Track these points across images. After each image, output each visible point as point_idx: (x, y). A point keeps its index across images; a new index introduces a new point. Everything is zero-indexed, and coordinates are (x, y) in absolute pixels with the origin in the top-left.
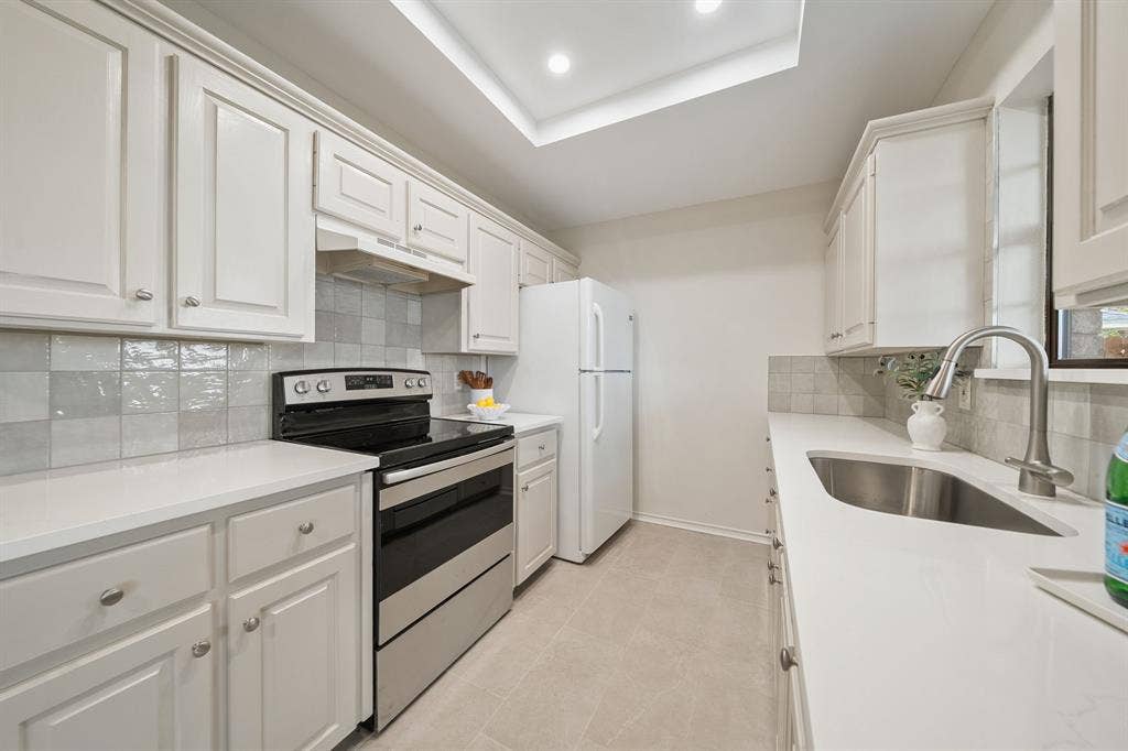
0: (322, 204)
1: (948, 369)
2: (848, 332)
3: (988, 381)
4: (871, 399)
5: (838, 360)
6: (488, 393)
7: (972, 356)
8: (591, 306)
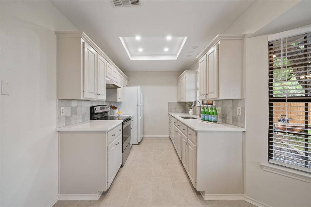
0: (107, 75)
1: (193, 105)
2: (182, 99)
3: (197, 106)
4: (184, 109)
5: (179, 103)
6: (117, 110)
7: (196, 103)
8: (139, 92)
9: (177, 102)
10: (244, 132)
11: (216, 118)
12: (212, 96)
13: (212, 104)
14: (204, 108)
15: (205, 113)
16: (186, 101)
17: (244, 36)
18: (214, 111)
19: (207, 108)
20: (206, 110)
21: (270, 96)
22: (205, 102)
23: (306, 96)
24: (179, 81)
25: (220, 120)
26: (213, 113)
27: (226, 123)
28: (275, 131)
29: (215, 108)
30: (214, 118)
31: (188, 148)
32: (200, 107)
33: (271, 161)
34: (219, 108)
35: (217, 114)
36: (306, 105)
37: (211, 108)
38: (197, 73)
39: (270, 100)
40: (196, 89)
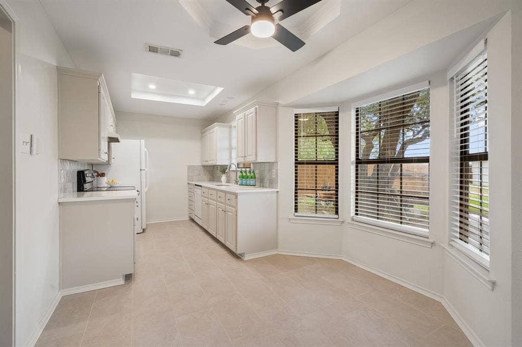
1: (228, 169)
2: (210, 161)
3: (232, 170)
4: (211, 176)
7: (230, 166)
8: (144, 149)
9: (200, 165)
10: (277, 192)
11: (254, 181)
12: (251, 159)
13: (250, 168)
14: (241, 172)
15: (243, 177)
16: (218, 164)
17: (277, 104)
18: (252, 174)
19: (246, 172)
20: (244, 174)
21: (296, 160)
22: (242, 166)
23: (316, 160)
24: (204, 135)
25: (257, 184)
26: (252, 177)
27: (263, 187)
28: (299, 189)
29: (253, 172)
30: (252, 182)
31: (226, 216)
32: (236, 171)
33: (296, 214)
34: (257, 172)
35: (255, 178)
36: (316, 167)
37: (250, 172)
38: (231, 127)
39: (296, 163)
40: (231, 149)
